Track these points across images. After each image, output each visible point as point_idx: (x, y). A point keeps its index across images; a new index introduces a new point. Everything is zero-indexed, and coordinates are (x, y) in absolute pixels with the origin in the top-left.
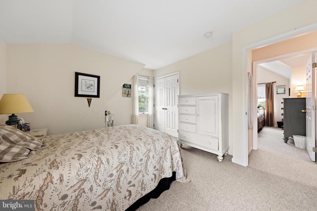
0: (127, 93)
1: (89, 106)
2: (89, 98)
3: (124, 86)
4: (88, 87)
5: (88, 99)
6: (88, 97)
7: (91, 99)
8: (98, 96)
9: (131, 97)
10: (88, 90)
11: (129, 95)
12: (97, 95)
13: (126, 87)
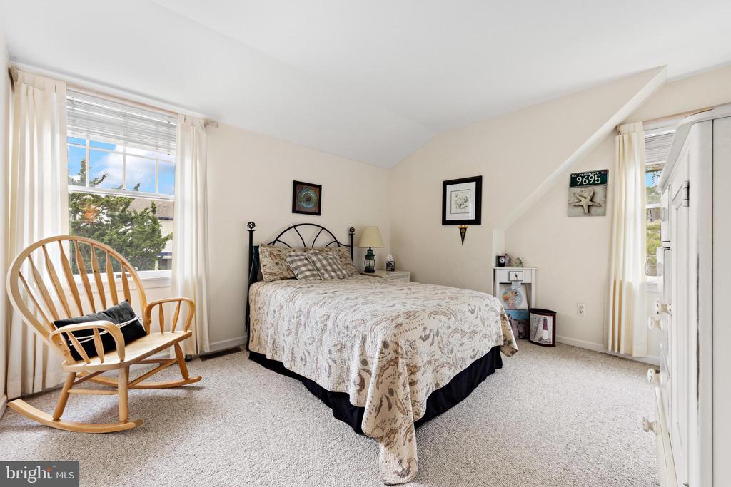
0: (584, 202)
1: (463, 241)
2: (463, 226)
3: (574, 181)
4: (460, 205)
5: (460, 229)
6: (461, 224)
7: (466, 229)
8: (477, 221)
9: (604, 214)
10: (460, 211)
11: (593, 209)
12: (474, 218)
13: (581, 185)
